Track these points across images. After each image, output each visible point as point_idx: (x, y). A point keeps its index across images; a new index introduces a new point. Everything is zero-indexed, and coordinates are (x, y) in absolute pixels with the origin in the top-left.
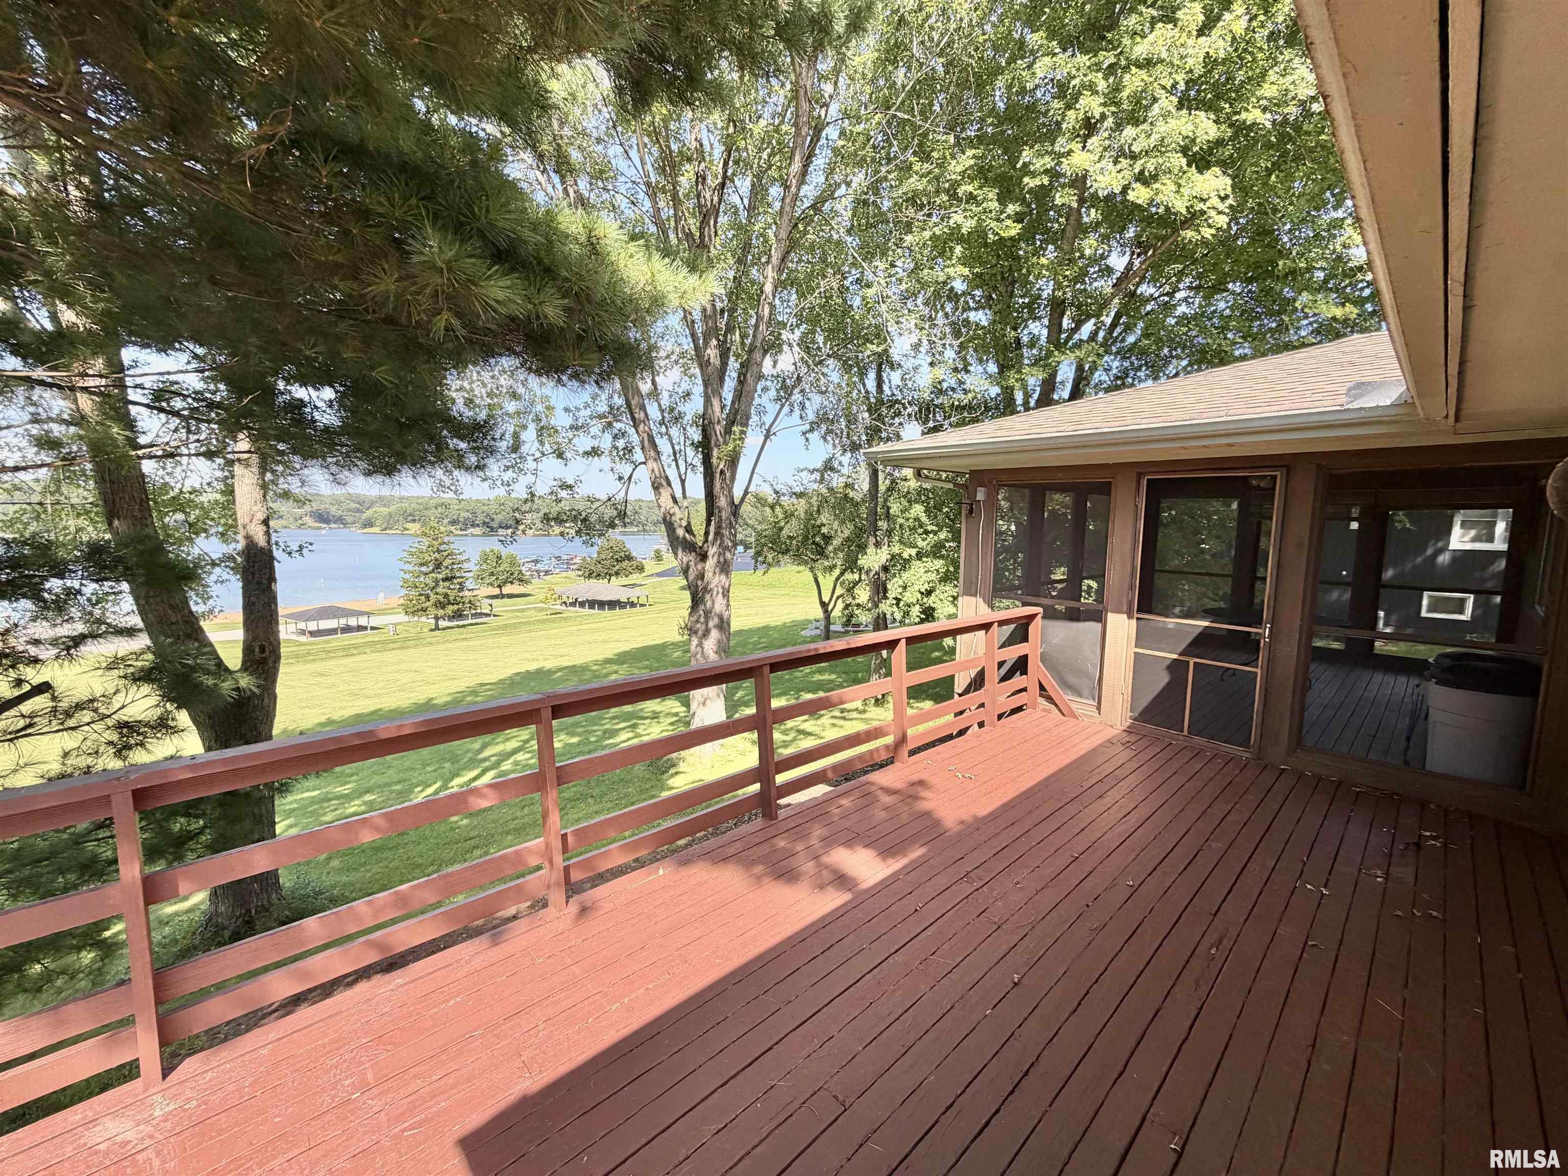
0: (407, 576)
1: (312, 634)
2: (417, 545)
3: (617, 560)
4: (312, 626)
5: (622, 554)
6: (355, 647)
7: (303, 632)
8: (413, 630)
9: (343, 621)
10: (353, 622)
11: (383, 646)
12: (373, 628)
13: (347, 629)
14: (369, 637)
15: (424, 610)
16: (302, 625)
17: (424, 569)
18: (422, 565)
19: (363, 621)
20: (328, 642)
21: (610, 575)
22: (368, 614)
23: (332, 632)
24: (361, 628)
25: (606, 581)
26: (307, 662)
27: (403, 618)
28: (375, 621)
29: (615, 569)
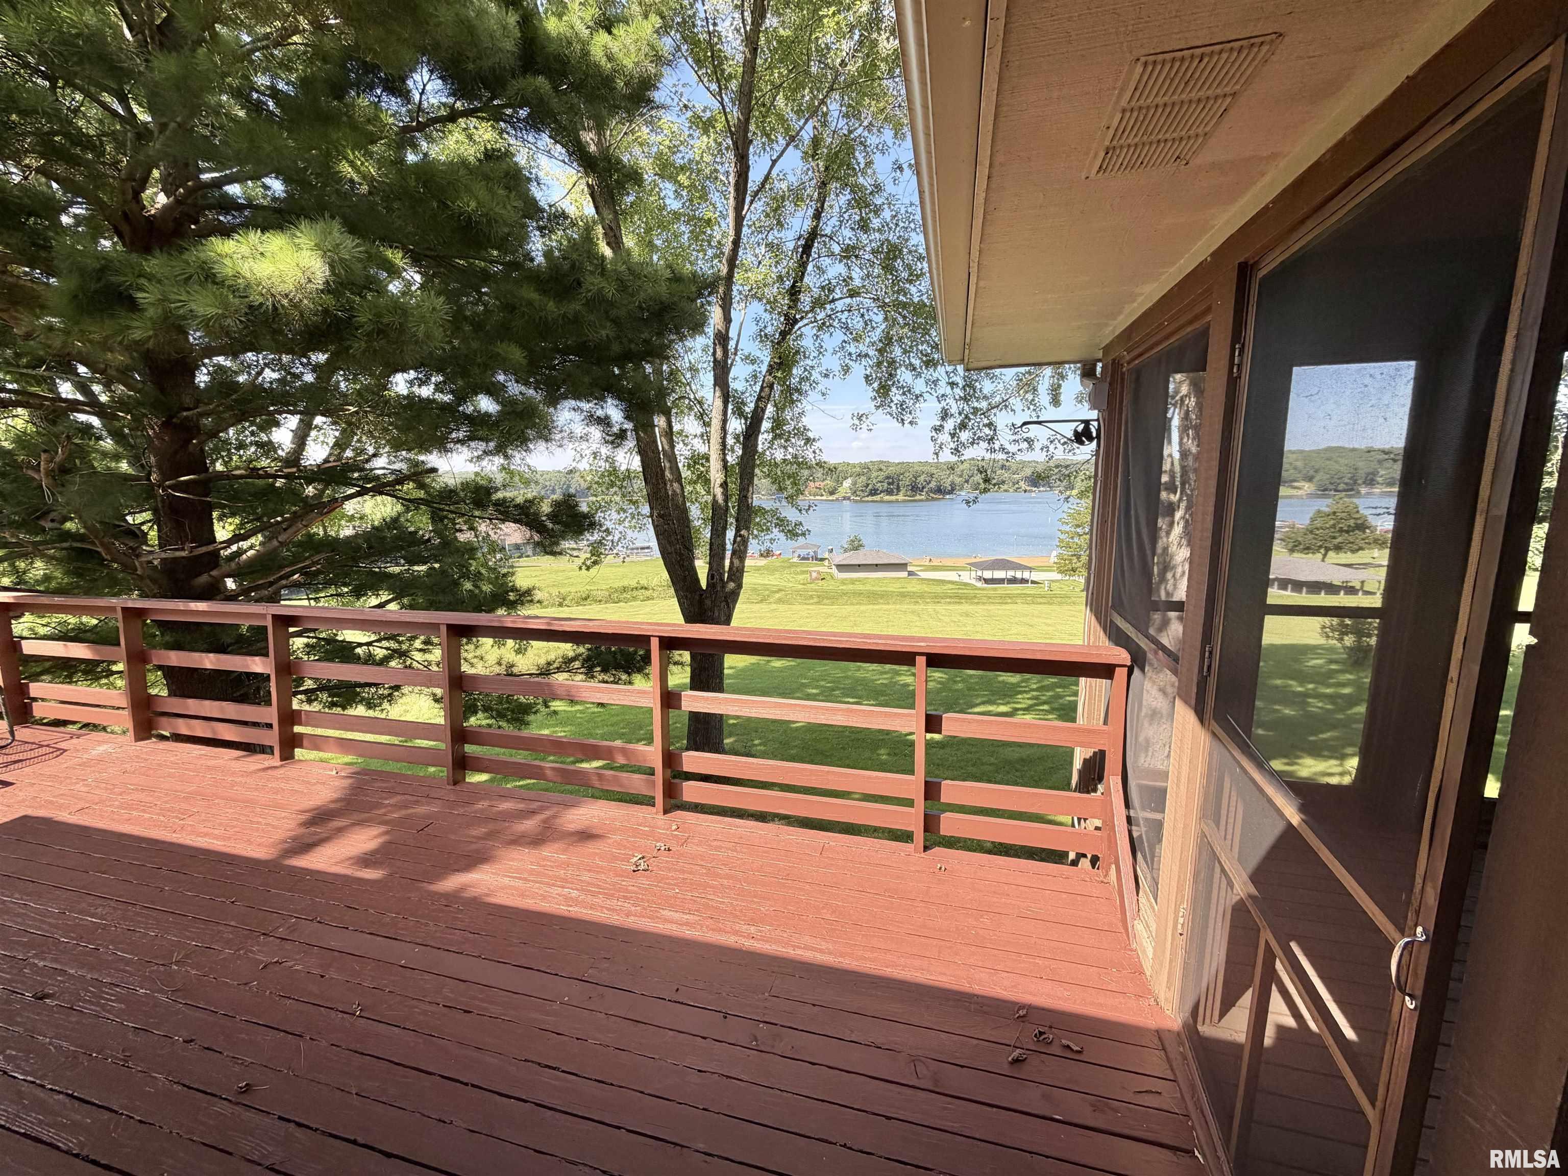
0: (1062, 537)
1: (987, 581)
2: (1074, 506)
3: (1341, 530)
4: (988, 574)
5: (1352, 522)
6: (1010, 596)
7: (980, 578)
8: (1066, 588)
9: (1011, 574)
10: (1019, 575)
11: (1033, 599)
12: (1033, 582)
13: (1013, 581)
14: (1028, 589)
15: (1074, 570)
16: (979, 573)
17: (1079, 530)
18: (1078, 526)
19: (1026, 575)
20: (995, 589)
21: (1327, 550)
22: (1030, 569)
23: (1001, 581)
24: (1023, 581)
25: (1319, 556)
26: (972, 603)
27: (1059, 577)
28: (1035, 576)
29: (1336, 541)
